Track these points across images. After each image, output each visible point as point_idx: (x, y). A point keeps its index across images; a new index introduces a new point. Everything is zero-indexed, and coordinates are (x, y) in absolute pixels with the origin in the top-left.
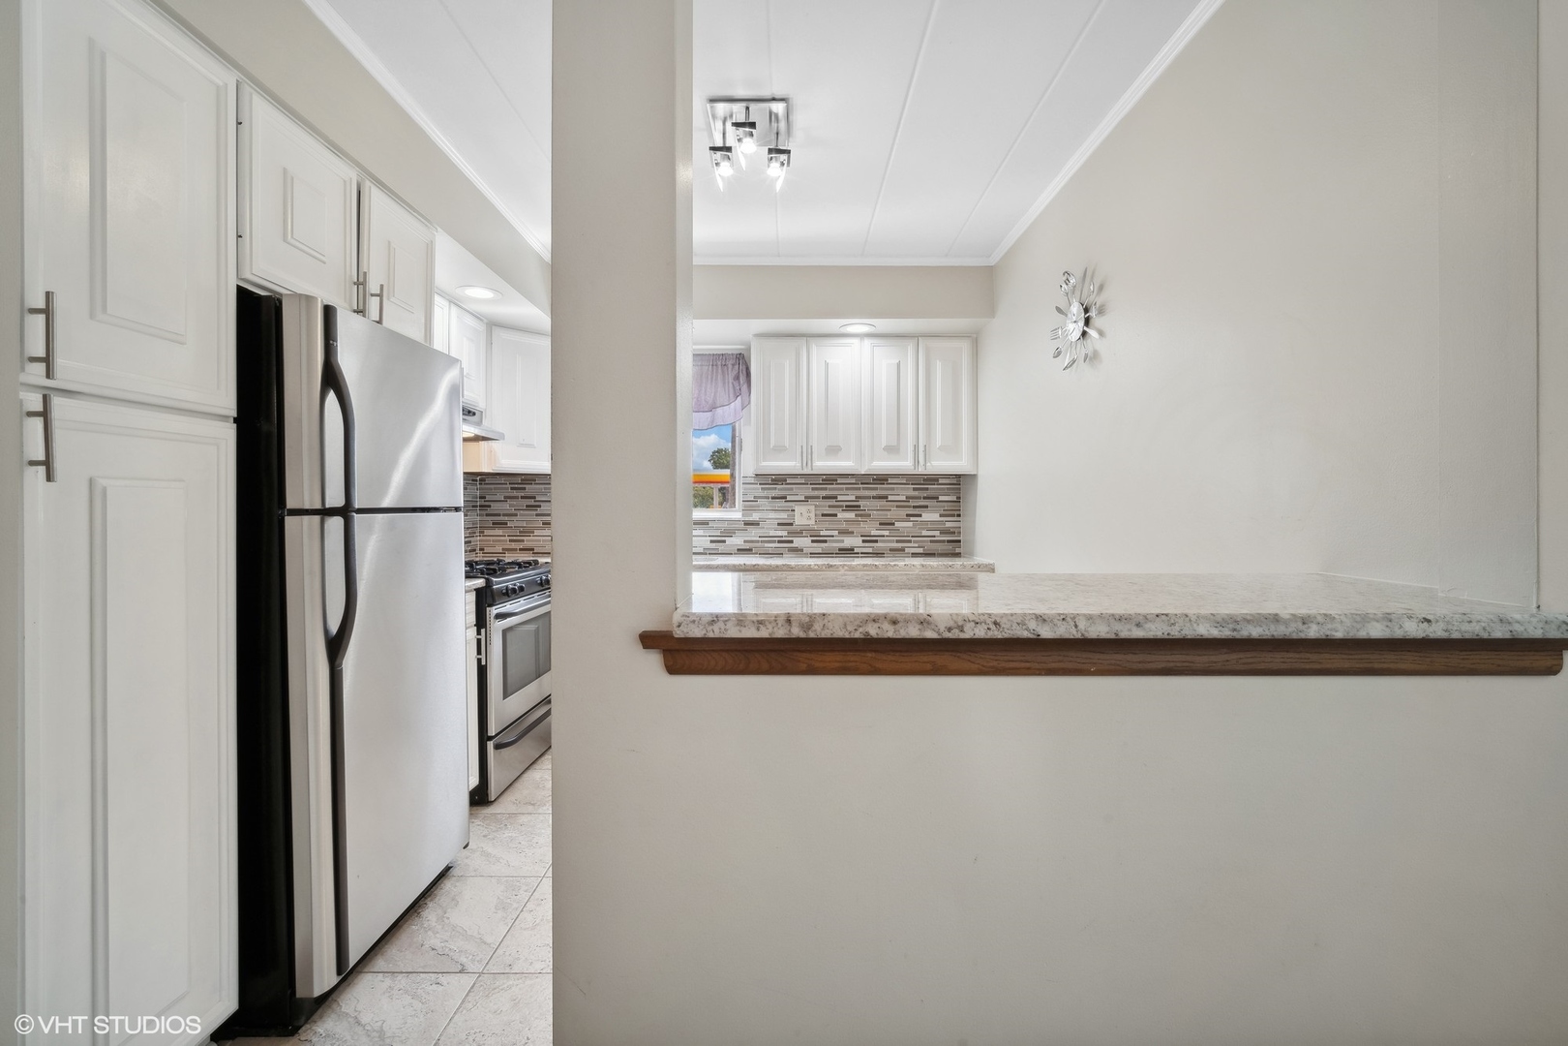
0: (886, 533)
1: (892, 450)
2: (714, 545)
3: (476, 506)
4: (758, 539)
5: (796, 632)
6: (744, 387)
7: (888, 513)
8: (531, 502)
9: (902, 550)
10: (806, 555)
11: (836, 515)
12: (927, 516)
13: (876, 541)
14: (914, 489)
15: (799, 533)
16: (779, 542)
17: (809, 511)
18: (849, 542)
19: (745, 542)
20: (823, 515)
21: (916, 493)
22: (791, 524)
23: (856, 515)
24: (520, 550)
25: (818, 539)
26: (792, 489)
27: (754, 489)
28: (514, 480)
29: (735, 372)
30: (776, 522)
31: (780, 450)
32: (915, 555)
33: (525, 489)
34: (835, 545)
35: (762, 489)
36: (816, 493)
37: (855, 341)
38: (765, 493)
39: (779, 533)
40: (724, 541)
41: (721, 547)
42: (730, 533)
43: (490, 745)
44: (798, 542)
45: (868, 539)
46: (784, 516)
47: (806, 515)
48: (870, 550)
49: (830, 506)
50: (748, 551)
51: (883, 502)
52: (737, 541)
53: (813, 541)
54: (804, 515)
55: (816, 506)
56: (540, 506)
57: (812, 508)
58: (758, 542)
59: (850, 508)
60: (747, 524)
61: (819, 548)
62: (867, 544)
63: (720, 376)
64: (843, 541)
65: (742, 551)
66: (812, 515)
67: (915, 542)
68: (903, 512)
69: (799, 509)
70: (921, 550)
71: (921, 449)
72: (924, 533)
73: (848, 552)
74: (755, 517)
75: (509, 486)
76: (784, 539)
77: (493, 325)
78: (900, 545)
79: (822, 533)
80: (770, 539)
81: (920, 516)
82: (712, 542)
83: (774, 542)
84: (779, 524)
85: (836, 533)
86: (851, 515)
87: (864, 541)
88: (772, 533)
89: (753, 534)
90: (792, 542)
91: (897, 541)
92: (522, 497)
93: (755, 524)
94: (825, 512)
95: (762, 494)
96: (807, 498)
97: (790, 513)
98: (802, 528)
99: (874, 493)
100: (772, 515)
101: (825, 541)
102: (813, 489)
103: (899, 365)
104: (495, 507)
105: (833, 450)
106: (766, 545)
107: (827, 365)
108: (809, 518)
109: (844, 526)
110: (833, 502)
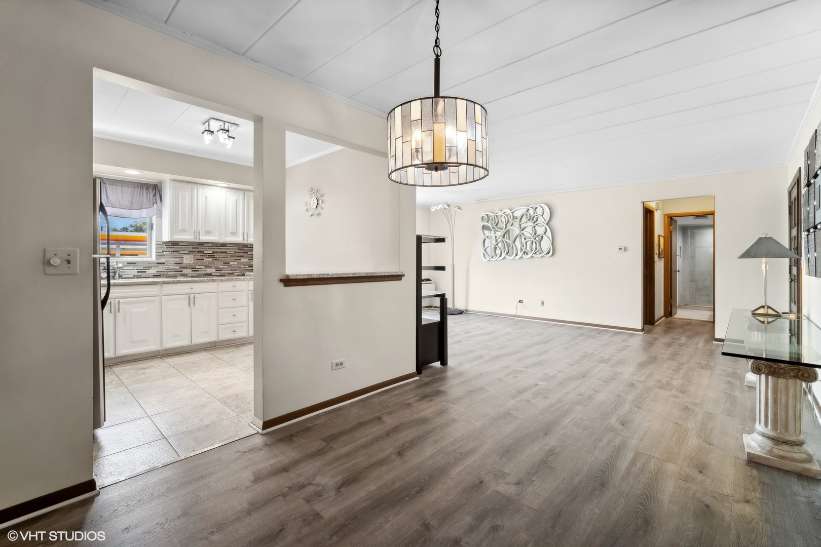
0: (226, 267)
1: (234, 234)
2: (139, 274)
4: (164, 270)
5: (309, 277)
6: (158, 201)
7: (227, 259)
9: (233, 274)
10: (189, 277)
11: (203, 259)
12: (243, 260)
13: (222, 270)
14: (238, 249)
15: (186, 268)
16: (175, 271)
18: (209, 271)
19: (157, 272)
20: (197, 259)
21: (239, 251)
22: (182, 264)
23: (213, 260)
25: (194, 269)
26: (184, 248)
27: (162, 248)
29: (154, 193)
30: (174, 262)
31: (183, 231)
32: (238, 275)
34: (203, 272)
36: (194, 250)
37: (219, 188)
38: (168, 250)
39: (176, 268)
40: (146, 272)
41: (143, 275)
42: (149, 268)
44: (185, 271)
45: (218, 269)
46: (178, 260)
47: (189, 259)
48: (219, 274)
49: (200, 256)
50: (159, 276)
51: (225, 254)
52: (153, 271)
53: (192, 271)
54: (188, 260)
55: (194, 255)
57: (192, 256)
59: (209, 256)
60: (158, 263)
61: (195, 273)
62: (217, 272)
63: (145, 194)
64: (207, 271)
65: (155, 276)
66: (192, 259)
67: (238, 270)
68: (233, 258)
69: (186, 257)
70: (241, 274)
71: (245, 234)
72: (242, 267)
73: (209, 275)
74: (163, 260)
76: (178, 270)
78: (232, 272)
79: (197, 267)
80: (171, 270)
81: (240, 260)
82: (138, 272)
83: (173, 272)
84: (175, 264)
85: (204, 267)
86: (210, 259)
87: (216, 270)
88: (172, 267)
89: (162, 268)
90: (182, 271)
91: (231, 270)
93: (163, 263)
95: (166, 250)
96: (190, 252)
97: (181, 258)
98: (187, 265)
99: (221, 250)
100: (172, 259)
101: (199, 271)
102: (192, 248)
103: (237, 200)
105: (208, 233)
106: (168, 273)
107: (206, 197)
108: (191, 261)
109: (207, 264)
110: (202, 254)
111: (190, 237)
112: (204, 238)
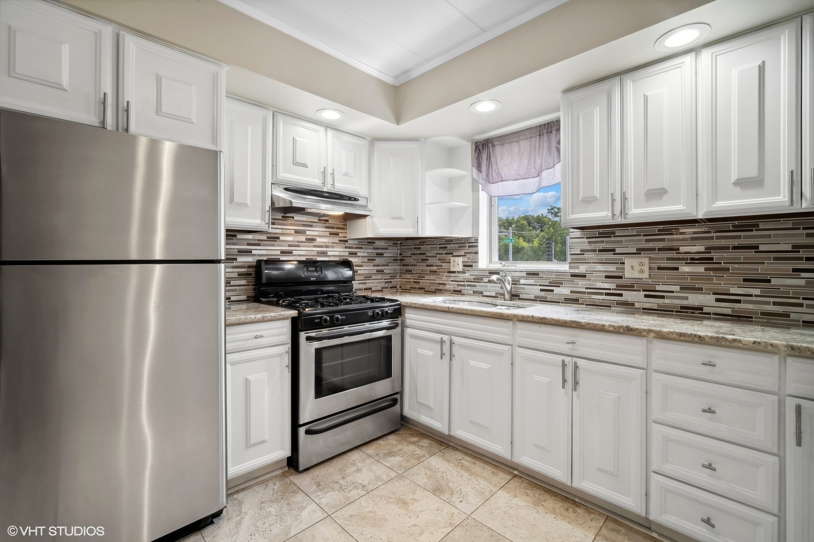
0: (756, 292)
1: (751, 184)
2: (543, 294)
3: (398, 260)
4: (584, 290)
7: (760, 267)
8: (424, 257)
9: (786, 315)
10: (638, 311)
11: (677, 269)
13: (739, 301)
15: (630, 287)
16: (607, 294)
17: (642, 264)
18: (694, 299)
19: (572, 292)
20: (659, 268)
22: (621, 277)
23: (706, 269)
24: (419, 288)
25: (651, 292)
26: (621, 242)
27: (582, 243)
28: (417, 241)
30: (604, 274)
31: (589, 201)
33: (420, 248)
35: (589, 242)
36: (651, 245)
37: (688, 59)
38: (592, 247)
39: (606, 286)
40: (552, 291)
41: (549, 296)
42: (558, 284)
43: (302, 430)
44: (628, 296)
45: (724, 297)
46: (612, 268)
47: (637, 268)
48: (728, 311)
49: (668, 259)
50: (574, 301)
51: (752, 254)
52: (564, 291)
53: (646, 296)
54: (635, 269)
55: (650, 259)
56: (428, 260)
57: (646, 261)
58: (584, 293)
59: (697, 260)
60: (573, 275)
61: (653, 303)
62: (723, 304)
64: (686, 298)
66: (646, 268)
69: (629, 262)
73: (694, 310)
74: (582, 269)
75: (413, 247)
76: (612, 291)
77: (375, 140)
79: (658, 288)
80: (598, 291)
82: (542, 290)
83: (601, 294)
84: (607, 277)
85: (677, 288)
86: (700, 269)
87: (718, 300)
88: (599, 285)
89: (581, 285)
90: (621, 295)
92: (420, 254)
93: (582, 276)
94: (662, 265)
95: (588, 247)
96: (639, 251)
97: (619, 266)
98: (633, 281)
99: (736, 243)
100: (600, 267)
101: (663, 297)
102: (647, 241)
104: (407, 261)
105: (656, 194)
106: (593, 297)
107: (646, 98)
108: (642, 271)
109: (688, 282)
110: (673, 254)
111: (603, 214)
112: (639, 212)
